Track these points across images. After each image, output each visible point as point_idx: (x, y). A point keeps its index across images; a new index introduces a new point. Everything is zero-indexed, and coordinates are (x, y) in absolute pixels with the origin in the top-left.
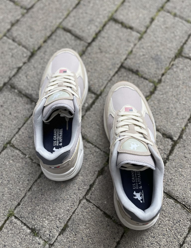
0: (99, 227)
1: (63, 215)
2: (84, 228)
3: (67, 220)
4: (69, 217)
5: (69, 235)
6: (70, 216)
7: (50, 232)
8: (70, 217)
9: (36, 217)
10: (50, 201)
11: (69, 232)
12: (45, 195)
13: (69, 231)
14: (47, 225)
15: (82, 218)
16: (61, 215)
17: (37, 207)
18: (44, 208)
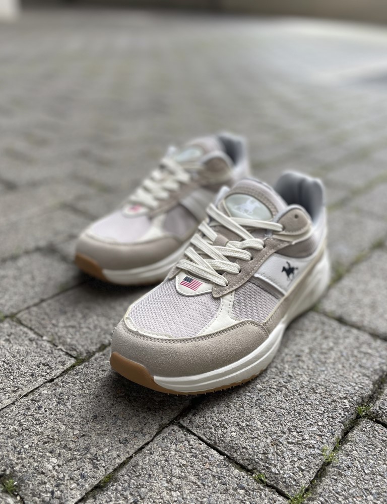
0: (212, 488)
1: (107, 450)
2: (166, 488)
3: (117, 465)
4: (123, 458)
5: (113, 499)
6: (128, 456)
7: (58, 486)
8: (127, 458)
9: (27, 446)
10: (77, 417)
11: (115, 492)
12: (68, 404)
13: (116, 489)
14: (54, 467)
15: (163, 462)
16: (100, 449)
17: (38, 427)
18: (58, 430)
